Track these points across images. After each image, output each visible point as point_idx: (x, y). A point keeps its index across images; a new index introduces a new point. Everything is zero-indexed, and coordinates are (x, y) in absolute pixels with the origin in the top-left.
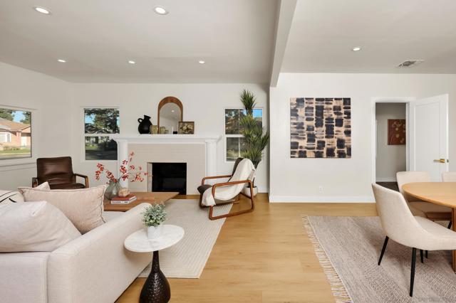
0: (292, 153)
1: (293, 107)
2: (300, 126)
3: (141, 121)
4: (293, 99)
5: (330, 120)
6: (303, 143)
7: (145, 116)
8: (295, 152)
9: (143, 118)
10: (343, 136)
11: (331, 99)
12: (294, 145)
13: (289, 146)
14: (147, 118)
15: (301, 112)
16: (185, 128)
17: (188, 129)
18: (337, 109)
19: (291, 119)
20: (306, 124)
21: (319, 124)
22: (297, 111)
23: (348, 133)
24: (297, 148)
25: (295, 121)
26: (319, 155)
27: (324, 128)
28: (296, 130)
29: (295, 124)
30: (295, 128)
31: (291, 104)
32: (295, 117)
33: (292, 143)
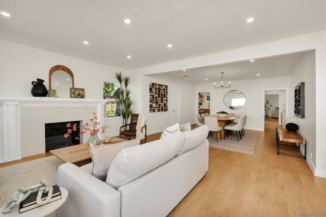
1: (151, 87)
2: (153, 97)
3: (34, 84)
4: (151, 83)
5: (162, 94)
6: (154, 105)
8: (151, 109)
9: (36, 81)
10: (165, 102)
11: (162, 85)
12: (151, 106)
13: (149, 106)
14: (40, 81)
15: (154, 90)
16: (77, 93)
17: (79, 94)
18: (164, 90)
19: (150, 93)
20: (155, 95)
21: (159, 97)
22: (152, 89)
23: (167, 100)
26: (159, 111)
27: (160, 98)
29: (151, 95)
30: (151, 97)
31: (150, 85)
32: (152, 92)
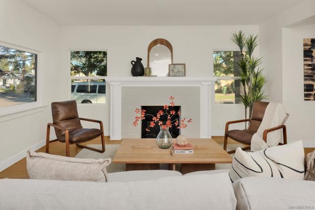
0: (306, 95)
1: (307, 47)
3: (134, 63)
4: (308, 39)
7: (137, 58)
8: (310, 95)
9: (135, 61)
12: (309, 88)
13: (302, 88)
14: (139, 60)
17: (179, 71)
19: (305, 60)
22: (312, 52)
24: (313, 91)
25: (310, 63)
28: (310, 71)
29: (309, 65)
30: (310, 69)
31: (305, 45)
32: (310, 59)
33: (306, 85)
